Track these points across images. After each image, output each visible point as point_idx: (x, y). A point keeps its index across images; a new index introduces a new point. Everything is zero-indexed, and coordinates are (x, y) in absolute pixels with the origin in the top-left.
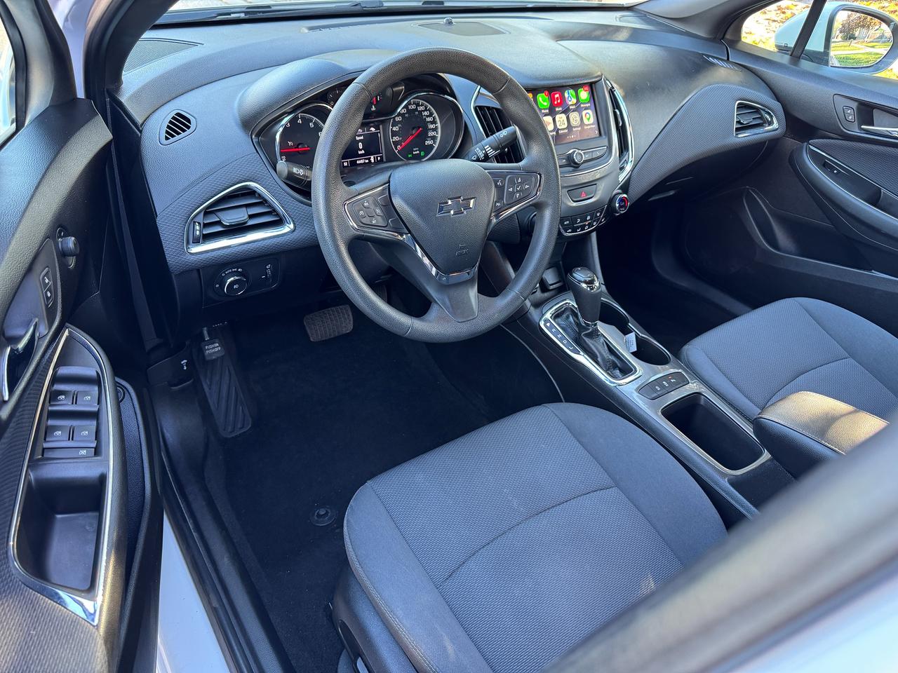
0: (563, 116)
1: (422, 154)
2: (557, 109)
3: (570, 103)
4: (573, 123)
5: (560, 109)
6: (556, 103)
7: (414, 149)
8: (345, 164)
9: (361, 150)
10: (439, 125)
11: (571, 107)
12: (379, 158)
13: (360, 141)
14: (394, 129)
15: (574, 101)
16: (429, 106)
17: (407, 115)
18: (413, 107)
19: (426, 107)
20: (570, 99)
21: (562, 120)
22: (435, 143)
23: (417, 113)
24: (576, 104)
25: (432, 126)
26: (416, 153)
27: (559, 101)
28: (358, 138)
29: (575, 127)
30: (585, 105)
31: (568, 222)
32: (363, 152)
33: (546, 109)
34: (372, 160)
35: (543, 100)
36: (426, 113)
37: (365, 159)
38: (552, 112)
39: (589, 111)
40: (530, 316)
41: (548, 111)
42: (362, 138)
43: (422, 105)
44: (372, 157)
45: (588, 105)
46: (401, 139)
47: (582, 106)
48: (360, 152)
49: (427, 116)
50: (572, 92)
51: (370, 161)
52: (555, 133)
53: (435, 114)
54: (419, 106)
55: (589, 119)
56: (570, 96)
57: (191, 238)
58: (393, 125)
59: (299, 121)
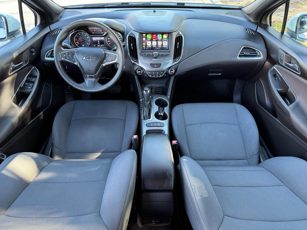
0: (156, 42)
2: (154, 40)
3: (159, 38)
4: (159, 44)
5: (155, 40)
6: (154, 38)
8: (94, 46)
11: (159, 40)
12: (104, 46)
15: (161, 38)
20: (159, 37)
21: (155, 43)
24: (161, 39)
27: (155, 37)
29: (159, 46)
30: (165, 40)
31: (149, 73)
32: (99, 43)
33: (150, 39)
34: (102, 46)
35: (149, 37)
38: (151, 40)
39: (166, 42)
41: (150, 40)
42: (99, 40)
44: (102, 45)
45: (166, 40)
46: (110, 42)
47: (164, 40)
50: (161, 35)
51: (101, 46)
52: (151, 46)
55: (165, 44)
56: (160, 37)
57: (47, 56)
58: (108, 38)
59: (82, 34)
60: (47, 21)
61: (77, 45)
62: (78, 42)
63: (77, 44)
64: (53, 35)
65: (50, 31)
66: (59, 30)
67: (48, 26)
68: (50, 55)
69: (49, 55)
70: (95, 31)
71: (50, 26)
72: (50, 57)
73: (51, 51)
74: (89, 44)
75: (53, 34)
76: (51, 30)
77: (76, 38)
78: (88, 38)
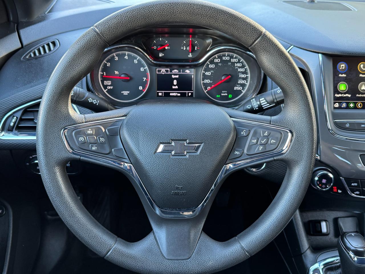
1: (230, 96)
7: (223, 92)
8: (160, 94)
9: (175, 86)
10: (249, 75)
12: (190, 94)
13: (175, 79)
14: (207, 73)
16: (242, 60)
17: (220, 64)
18: (227, 58)
19: (239, 60)
22: (243, 89)
23: (230, 64)
25: (243, 76)
26: (224, 94)
28: (173, 76)
31: (356, 184)
32: (177, 87)
34: (184, 95)
36: (238, 65)
37: (177, 93)
40: (303, 258)
42: (177, 77)
43: (236, 58)
46: (211, 82)
48: (173, 87)
49: (239, 67)
53: (247, 67)
54: (233, 58)
57: (7, 127)
58: (206, 70)
59: (126, 57)
60: (11, 19)
61: (105, 91)
62: (109, 83)
63: (105, 87)
64: (28, 60)
65: (20, 46)
66: (48, 45)
67: (14, 32)
68: (15, 123)
69: (12, 124)
70: (166, 48)
71: (22, 32)
72: (16, 132)
73: (21, 112)
74: (144, 88)
75: (30, 56)
76: (25, 43)
77: (105, 68)
78: (142, 69)
